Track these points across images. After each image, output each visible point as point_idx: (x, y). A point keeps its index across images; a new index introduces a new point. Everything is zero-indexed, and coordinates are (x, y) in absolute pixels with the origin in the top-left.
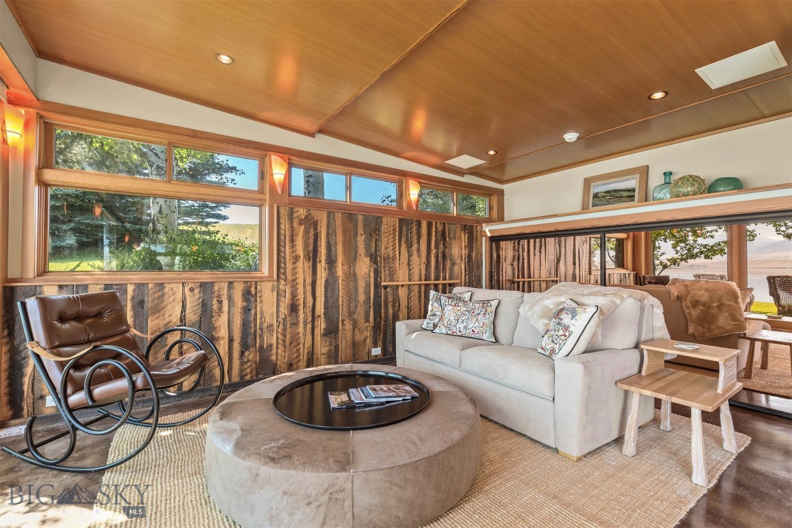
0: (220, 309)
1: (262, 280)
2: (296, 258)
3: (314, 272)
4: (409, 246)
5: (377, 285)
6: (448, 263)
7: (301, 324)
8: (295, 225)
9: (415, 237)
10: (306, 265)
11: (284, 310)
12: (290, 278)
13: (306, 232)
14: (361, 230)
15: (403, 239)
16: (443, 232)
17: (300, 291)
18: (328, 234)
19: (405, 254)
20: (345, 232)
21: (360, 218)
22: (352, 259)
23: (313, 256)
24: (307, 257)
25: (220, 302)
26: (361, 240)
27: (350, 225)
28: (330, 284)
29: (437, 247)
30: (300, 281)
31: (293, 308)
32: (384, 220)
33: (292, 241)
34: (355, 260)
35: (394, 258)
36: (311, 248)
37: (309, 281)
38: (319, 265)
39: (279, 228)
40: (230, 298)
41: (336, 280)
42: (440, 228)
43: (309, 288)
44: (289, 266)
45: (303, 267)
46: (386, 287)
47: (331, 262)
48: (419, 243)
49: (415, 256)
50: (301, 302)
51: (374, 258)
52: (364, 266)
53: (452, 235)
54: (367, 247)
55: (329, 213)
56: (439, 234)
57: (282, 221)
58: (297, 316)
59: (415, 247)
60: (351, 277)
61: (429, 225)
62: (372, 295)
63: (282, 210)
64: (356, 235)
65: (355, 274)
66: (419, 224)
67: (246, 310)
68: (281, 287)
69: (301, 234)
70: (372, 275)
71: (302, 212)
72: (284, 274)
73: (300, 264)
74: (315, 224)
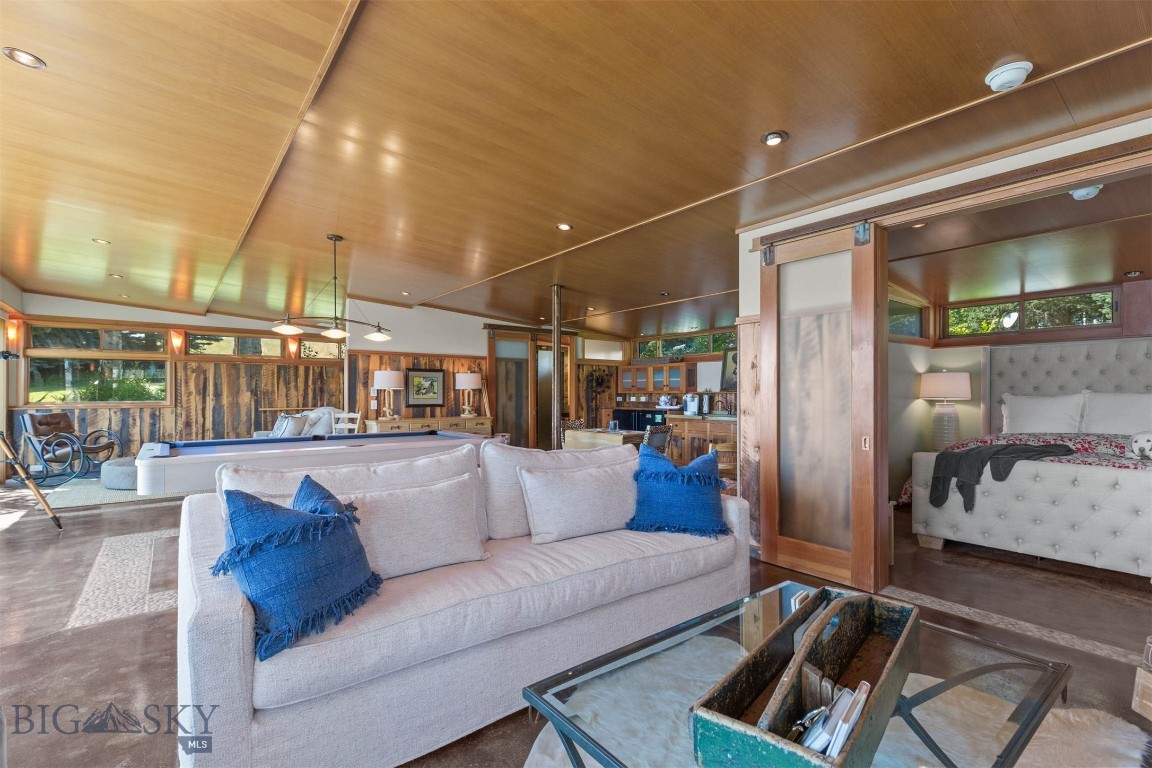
0: (134, 424)
1: (165, 407)
2: (190, 394)
3: (204, 402)
4: (287, 383)
5: (256, 410)
6: (326, 396)
7: (194, 434)
8: (189, 372)
9: (292, 378)
10: (198, 397)
11: (180, 425)
12: (185, 405)
13: (197, 378)
14: (242, 373)
15: (281, 379)
16: (321, 373)
17: (193, 413)
18: (215, 377)
19: (283, 389)
20: (229, 376)
21: (242, 366)
22: (235, 392)
23: (203, 393)
24: (198, 393)
25: (134, 420)
26: (243, 382)
27: (233, 372)
28: (217, 410)
29: (314, 383)
30: (193, 408)
31: (188, 424)
32: (264, 367)
33: (186, 383)
34: (238, 393)
35: (273, 392)
36: (201, 387)
37: (200, 407)
38: (207, 398)
39: (176, 375)
40: (141, 418)
41: (222, 407)
42: (317, 370)
43: (200, 412)
44: (184, 398)
45: (195, 401)
46: (265, 412)
47: (218, 395)
48: (296, 381)
49: (293, 391)
50: (194, 420)
51: (254, 393)
52: (246, 398)
53: (329, 375)
54: (249, 386)
55: (215, 364)
56: (317, 376)
57: (178, 371)
58: (191, 429)
59: (292, 385)
60: (235, 405)
61: (307, 370)
62: (253, 417)
63: (178, 364)
64: (238, 378)
65: (238, 403)
66: (296, 368)
67: (153, 425)
68: (178, 411)
69: (193, 379)
70: (253, 404)
71: (194, 365)
72: (181, 403)
73: (192, 397)
74: (205, 372)
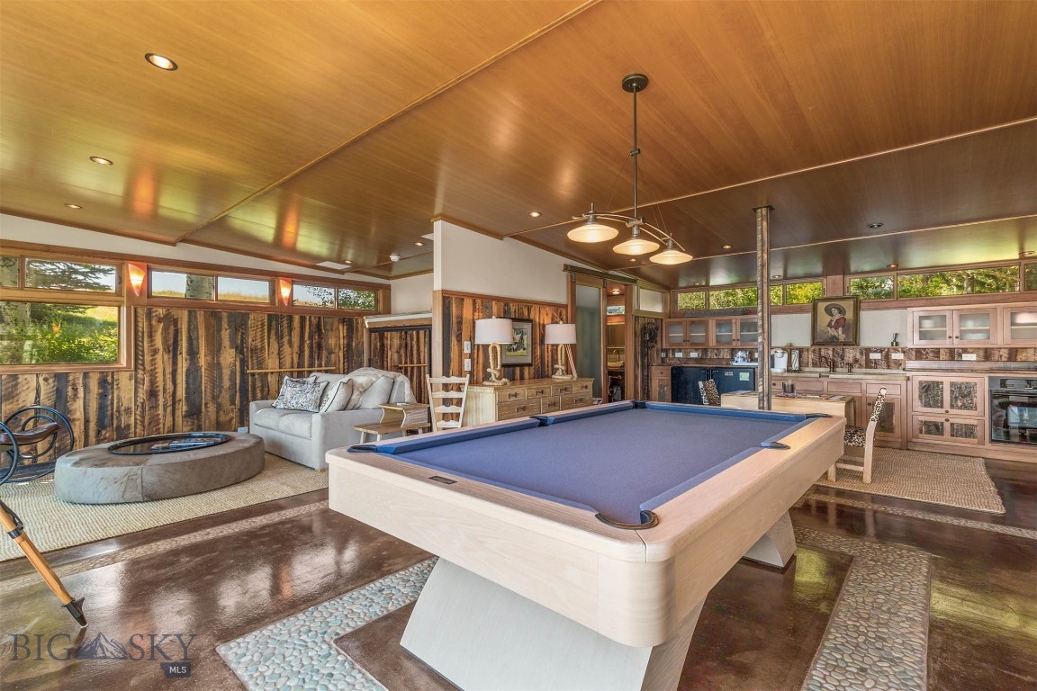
0: (75, 395)
1: (120, 370)
2: (155, 352)
3: (175, 363)
4: (279, 337)
5: (243, 373)
6: (324, 354)
7: (161, 408)
8: (154, 323)
9: (286, 331)
10: (166, 357)
11: (142, 395)
12: (148, 367)
13: (166, 329)
14: (225, 325)
15: (273, 332)
16: (318, 325)
17: (160, 378)
18: (189, 330)
19: (275, 346)
20: (207, 328)
21: (225, 315)
22: (215, 349)
23: (173, 350)
24: (167, 349)
25: (75, 390)
26: (225, 335)
27: (213, 322)
28: (193, 372)
29: (311, 338)
30: (160, 370)
31: (153, 394)
32: (251, 317)
33: (151, 336)
34: (219, 350)
35: (262, 348)
36: (171, 342)
37: (169, 370)
38: (179, 357)
39: (136, 326)
40: (86, 387)
41: (198, 369)
42: (314, 321)
43: (169, 376)
44: (148, 358)
45: (162, 360)
46: (253, 375)
47: (193, 353)
48: (290, 335)
49: (286, 348)
50: (161, 388)
51: (240, 349)
52: (228, 357)
53: (328, 327)
54: (232, 340)
55: (190, 312)
56: (314, 328)
57: (140, 319)
58: (157, 401)
59: (286, 339)
60: (215, 366)
61: (303, 320)
62: (238, 381)
63: (140, 311)
64: (219, 330)
65: (219, 364)
66: (290, 319)
67: (103, 396)
68: (139, 376)
69: (160, 331)
70: (238, 364)
71: (161, 312)
72: (143, 365)
73: (159, 357)
74: (176, 322)
